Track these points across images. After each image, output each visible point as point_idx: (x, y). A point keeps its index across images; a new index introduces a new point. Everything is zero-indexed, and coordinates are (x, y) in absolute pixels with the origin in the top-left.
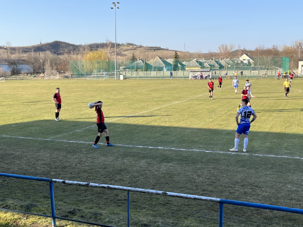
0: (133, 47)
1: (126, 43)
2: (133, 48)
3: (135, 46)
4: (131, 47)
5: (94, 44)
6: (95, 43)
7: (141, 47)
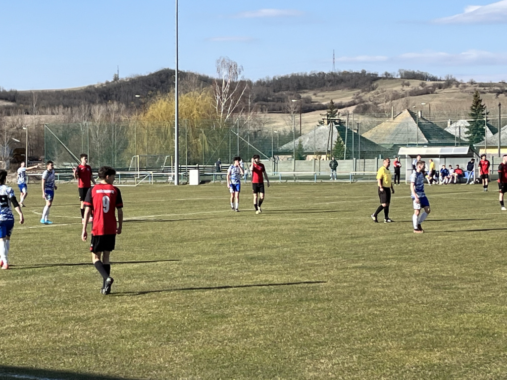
0: (422, 85)
1: (400, 71)
2: (421, 88)
3: (429, 83)
4: (416, 84)
5: (289, 76)
6: (292, 76)
7: (449, 83)
